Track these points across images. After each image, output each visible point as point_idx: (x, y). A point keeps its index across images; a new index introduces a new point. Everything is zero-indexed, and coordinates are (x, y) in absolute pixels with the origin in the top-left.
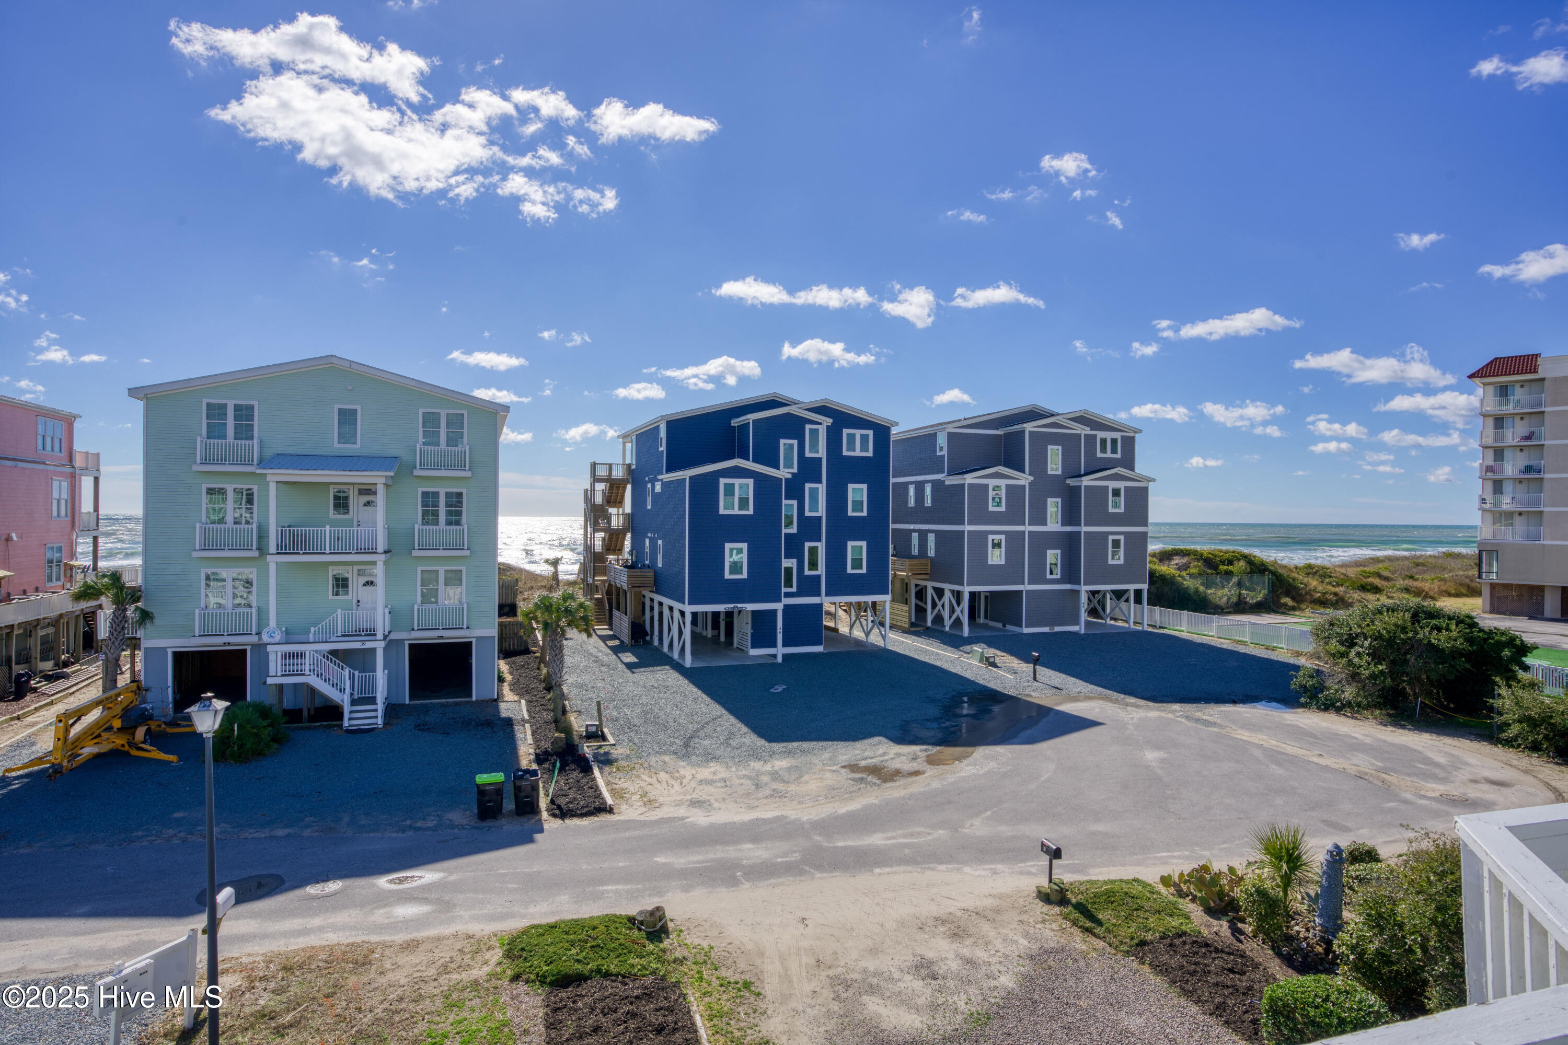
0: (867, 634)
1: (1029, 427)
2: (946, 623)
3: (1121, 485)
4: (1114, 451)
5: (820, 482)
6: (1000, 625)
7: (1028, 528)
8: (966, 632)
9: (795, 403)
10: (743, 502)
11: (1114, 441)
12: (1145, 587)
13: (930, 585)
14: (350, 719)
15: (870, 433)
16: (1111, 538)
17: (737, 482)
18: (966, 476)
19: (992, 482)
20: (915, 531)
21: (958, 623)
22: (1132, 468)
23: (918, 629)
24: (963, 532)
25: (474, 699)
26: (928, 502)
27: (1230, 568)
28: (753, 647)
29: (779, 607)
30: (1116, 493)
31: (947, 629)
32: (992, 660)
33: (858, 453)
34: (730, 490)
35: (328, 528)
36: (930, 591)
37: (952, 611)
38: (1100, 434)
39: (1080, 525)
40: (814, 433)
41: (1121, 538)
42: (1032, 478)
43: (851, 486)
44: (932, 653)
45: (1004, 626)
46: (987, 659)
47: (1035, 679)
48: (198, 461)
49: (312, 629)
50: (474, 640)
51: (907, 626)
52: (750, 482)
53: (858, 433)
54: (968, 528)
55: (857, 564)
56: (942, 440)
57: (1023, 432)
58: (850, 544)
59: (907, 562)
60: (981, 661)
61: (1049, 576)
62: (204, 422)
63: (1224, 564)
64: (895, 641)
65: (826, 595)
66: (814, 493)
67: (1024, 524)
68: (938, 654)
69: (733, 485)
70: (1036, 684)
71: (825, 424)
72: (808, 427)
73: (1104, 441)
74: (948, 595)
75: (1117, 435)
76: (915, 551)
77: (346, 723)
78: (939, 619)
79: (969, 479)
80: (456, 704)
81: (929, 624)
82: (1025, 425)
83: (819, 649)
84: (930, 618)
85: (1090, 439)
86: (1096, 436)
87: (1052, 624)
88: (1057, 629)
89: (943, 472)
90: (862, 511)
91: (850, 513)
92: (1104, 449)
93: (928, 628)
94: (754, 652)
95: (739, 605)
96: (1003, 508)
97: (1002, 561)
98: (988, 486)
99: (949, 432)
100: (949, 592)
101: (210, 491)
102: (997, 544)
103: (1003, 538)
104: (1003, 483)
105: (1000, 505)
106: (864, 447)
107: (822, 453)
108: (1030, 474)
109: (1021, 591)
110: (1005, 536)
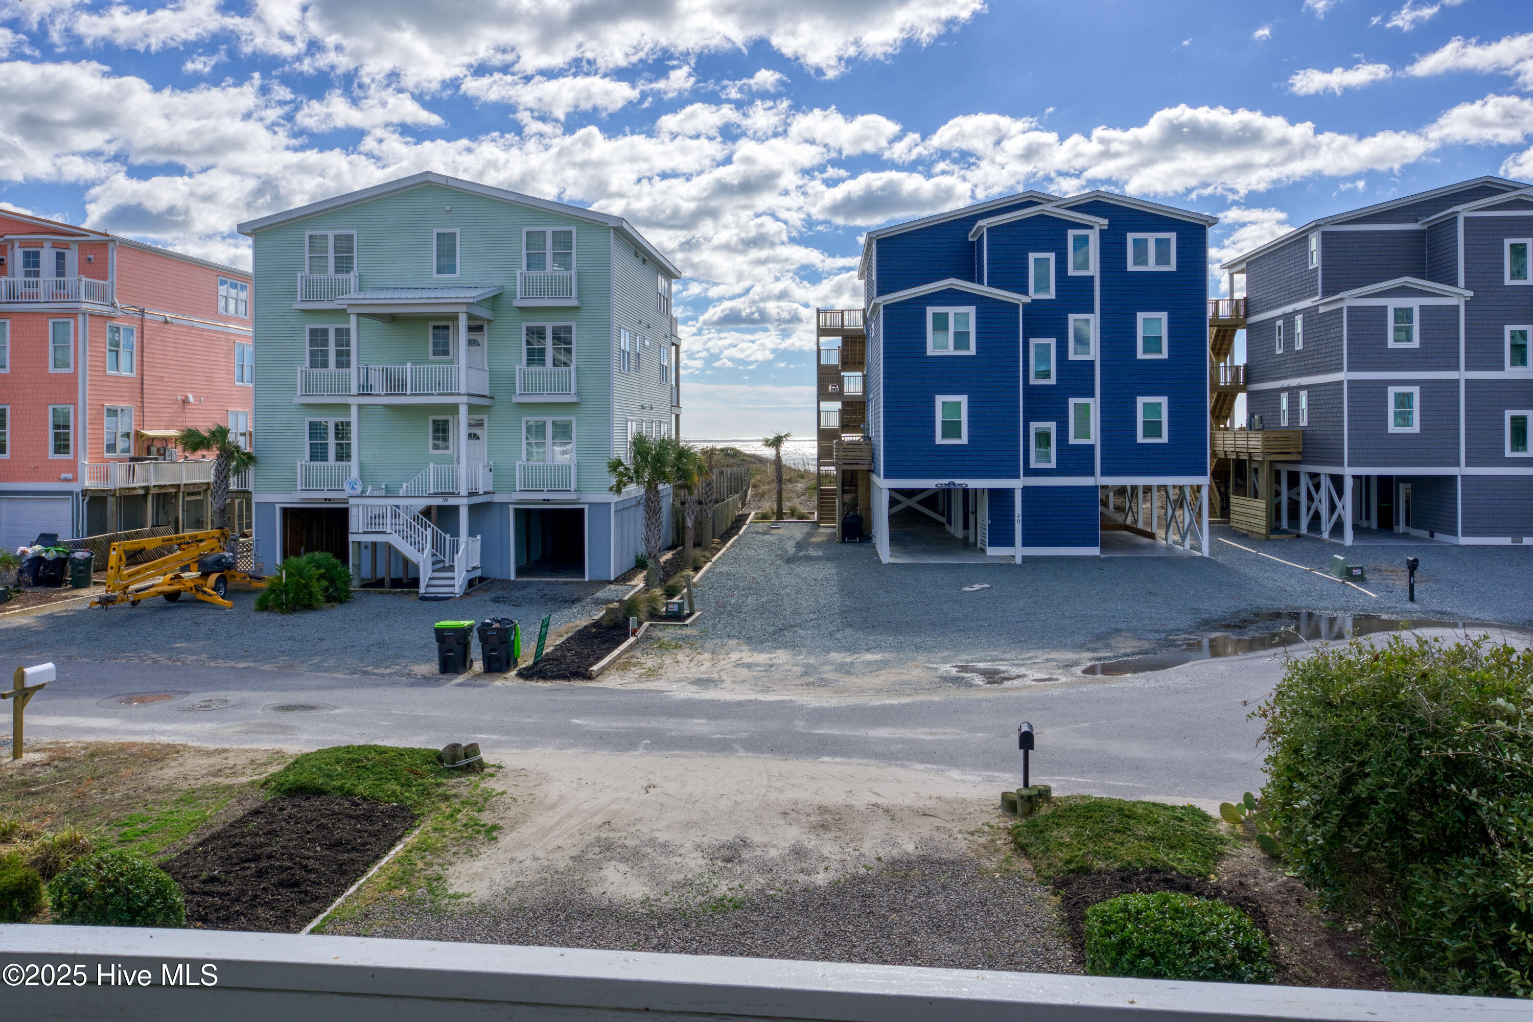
0: (1183, 537)
1: (1464, 211)
2: (1323, 529)
5: (1091, 311)
6: (1426, 534)
7: (1464, 375)
8: (1348, 541)
9: (1049, 200)
10: (961, 339)
13: (1304, 469)
14: (428, 585)
15: (1172, 236)
17: (951, 311)
18: (1342, 295)
19: (1392, 303)
20: (1284, 389)
21: (1339, 526)
23: (1280, 537)
24: (1341, 383)
25: (587, 579)
26: (1299, 346)
28: (991, 545)
29: (1017, 484)
31: (1325, 535)
32: (1358, 572)
33: (1152, 266)
34: (941, 323)
36: (1304, 480)
40: (1082, 242)
42: (1471, 293)
43: (1141, 316)
45: (1432, 535)
46: (1349, 571)
47: (1412, 598)
48: (299, 299)
49: (404, 485)
50: (586, 507)
51: (1263, 532)
52: (971, 310)
53: (1151, 238)
54: (1347, 376)
55: (1153, 429)
56: (1315, 245)
57: (1453, 219)
58: (1141, 401)
59: (1261, 434)
60: (1337, 574)
61: (1509, 454)
62: (307, 256)
65: (1103, 474)
66: (1082, 328)
67: (1457, 368)
69: (946, 315)
71: (1097, 229)
72: (1071, 233)
74: (1325, 483)
76: (1284, 420)
77: (422, 590)
78: (1315, 520)
79: (1350, 299)
80: (566, 583)
81: (1304, 529)
82: (1456, 209)
83: (1094, 552)
84: (1304, 521)
87: (1517, 534)
88: (1528, 541)
89: (1316, 294)
90: (1160, 351)
91: (1140, 355)
93: (1299, 536)
94: (992, 551)
95: (957, 481)
96: (1416, 343)
97: (1416, 428)
98: (1385, 308)
99: (1323, 233)
100: (1328, 479)
101: (313, 332)
102: (1404, 400)
103: (1416, 390)
104: (1414, 303)
105: (1409, 339)
106: (1162, 257)
107: (1094, 269)
108: (1466, 288)
109: (1455, 476)
110: (1418, 388)
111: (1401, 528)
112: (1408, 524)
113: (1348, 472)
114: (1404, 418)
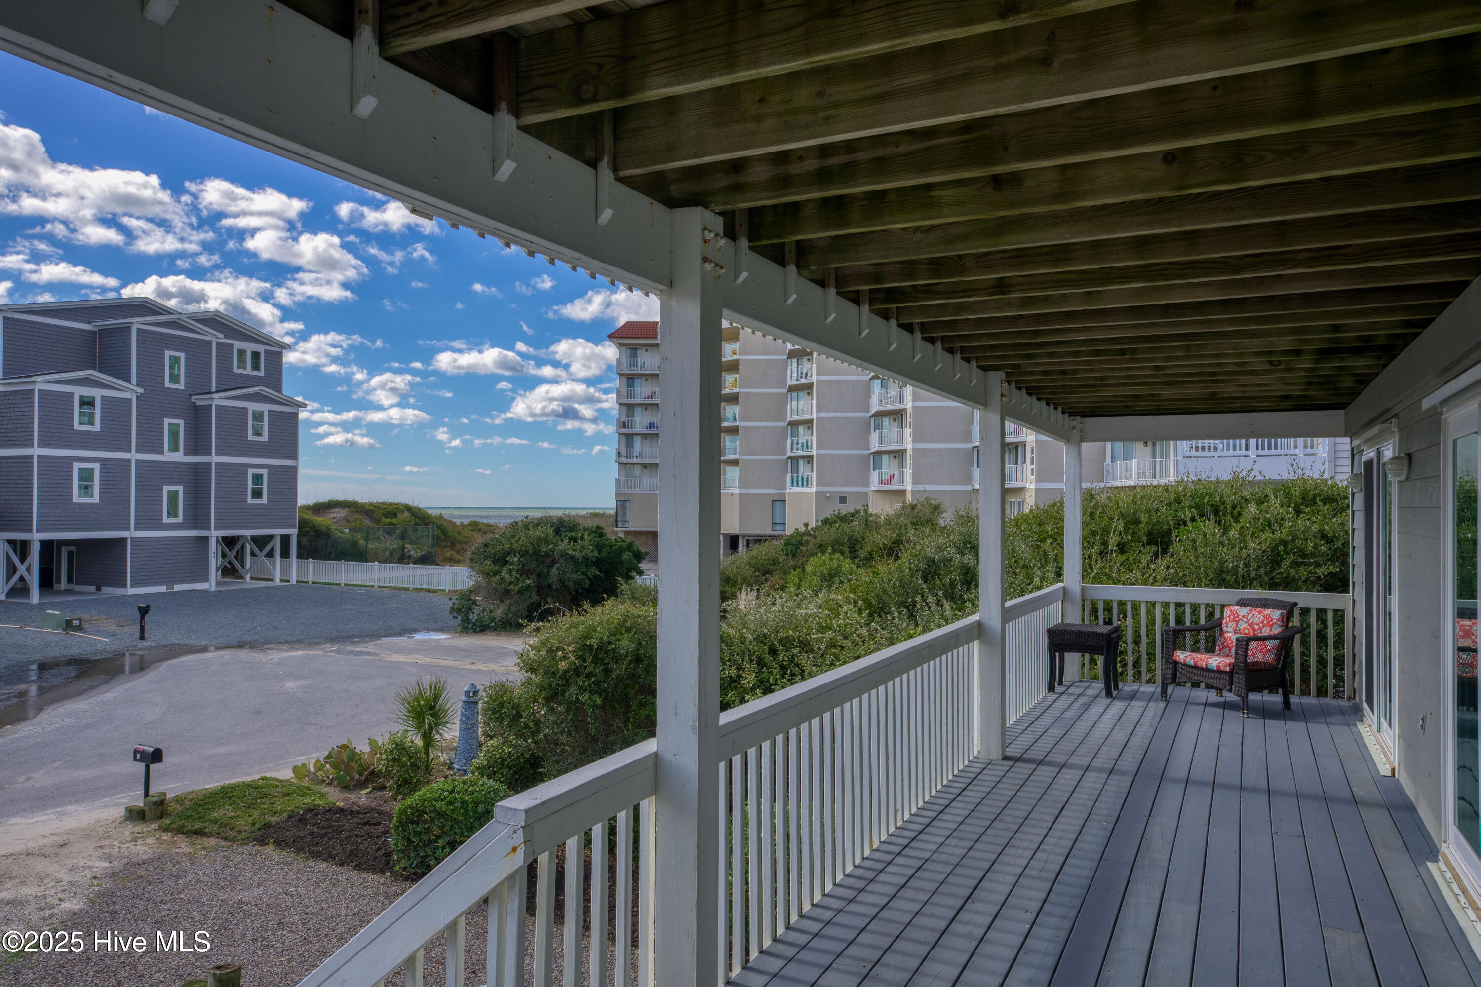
1: (137, 323)
3: (264, 408)
4: (256, 367)
6: (91, 589)
11: (256, 355)
12: (293, 532)
16: (251, 471)
18: (34, 379)
19: (78, 391)
22: (279, 389)
24: (31, 457)
27: (394, 520)
30: (258, 416)
31: (3, 597)
32: (75, 624)
38: (238, 345)
39: (210, 454)
41: (265, 472)
42: (141, 390)
45: (99, 589)
46: (69, 623)
54: (37, 451)
57: (127, 329)
61: (165, 519)
63: (386, 517)
67: (129, 450)
73: (242, 353)
75: (261, 349)
79: (43, 383)
82: (129, 320)
85: (224, 351)
86: (231, 346)
87: (170, 582)
88: (178, 588)
92: (242, 364)
96: (97, 427)
97: (96, 499)
98: (71, 395)
99: (6, 318)
100: (6, 545)
102: (86, 475)
103: (97, 467)
104: (97, 393)
105: (91, 423)
108: (138, 385)
109: (126, 539)
110: (98, 465)
111: (62, 584)
112: (69, 580)
113: (36, 538)
114: (86, 491)
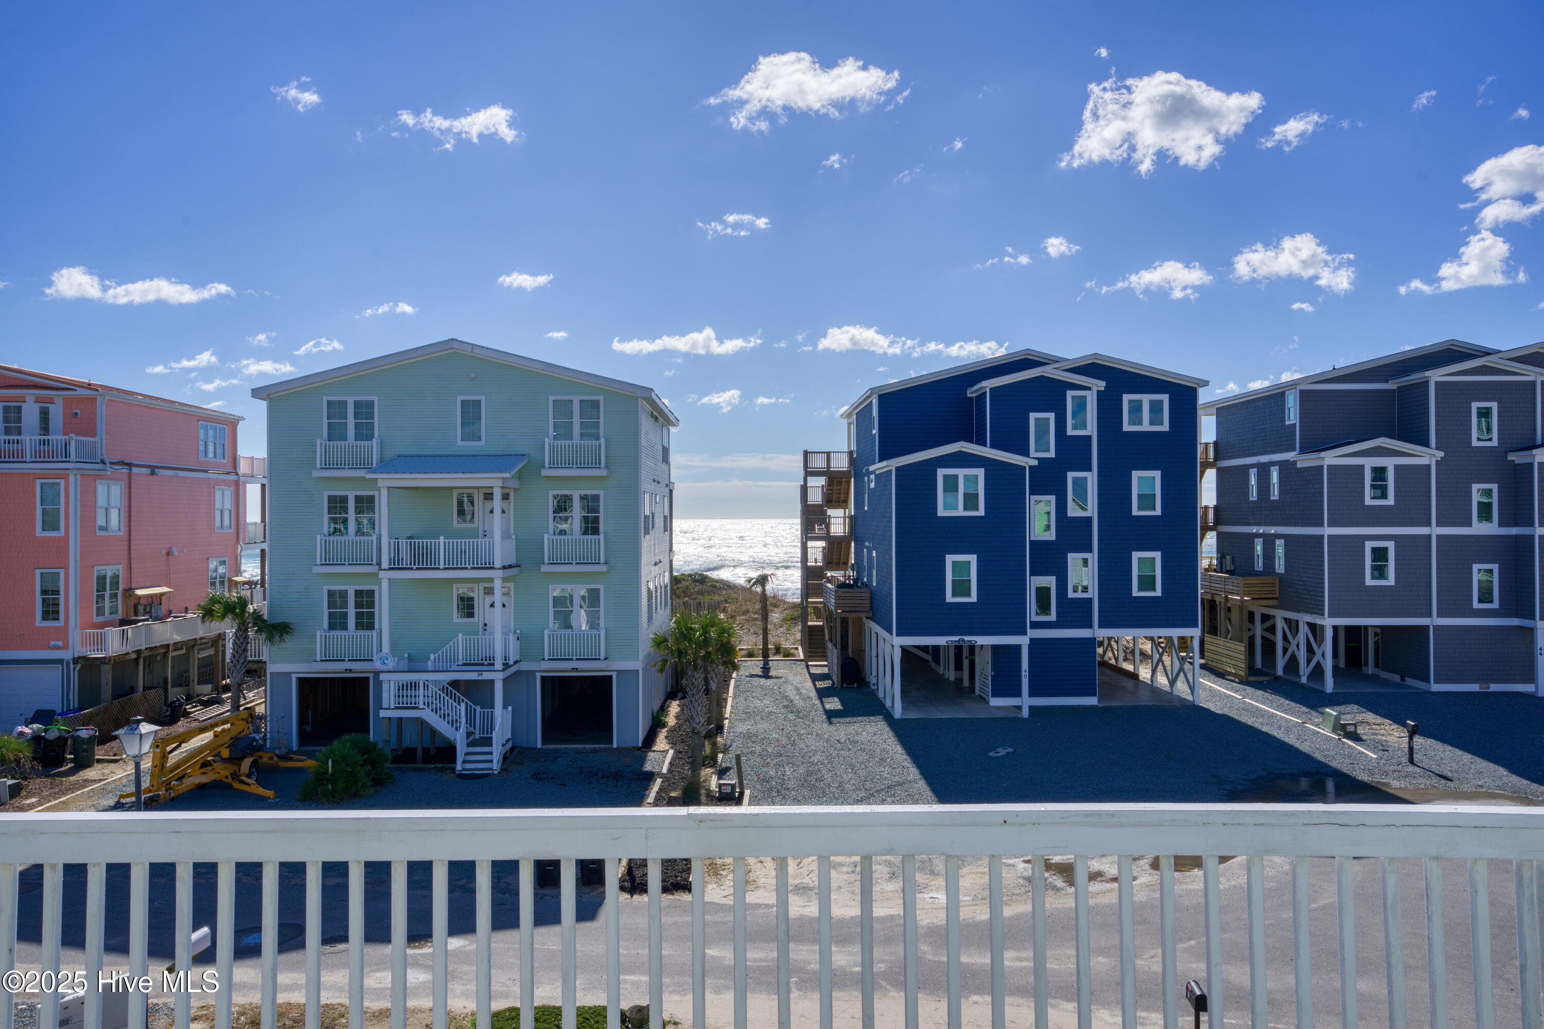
0: (1172, 682)
1: (1436, 376)
2: (1301, 673)
5: (1089, 469)
6: (1396, 678)
7: (1436, 531)
8: (1329, 685)
9: (1052, 361)
10: (970, 500)
13: (1280, 616)
14: (464, 762)
15: (1165, 398)
17: (961, 473)
18: (1323, 454)
19: (1369, 463)
20: (1258, 535)
21: (1318, 672)
23: (1262, 679)
24: (1322, 537)
25: (615, 746)
26: (1275, 494)
28: (994, 695)
29: (1023, 641)
31: (1304, 680)
32: (1351, 729)
33: (1146, 426)
34: (951, 484)
35: (442, 539)
36: (1280, 625)
37: (1310, 651)
39: (1531, 524)
40: (1081, 404)
42: (1441, 454)
43: (1136, 475)
44: (1264, 714)
45: (1403, 679)
46: (1343, 727)
47: (1411, 761)
48: (318, 466)
49: (432, 656)
50: (614, 674)
51: (1243, 673)
52: (980, 473)
53: (1146, 399)
54: (1328, 531)
55: (1147, 582)
56: (1292, 402)
57: (1426, 383)
58: (1136, 555)
59: (1240, 580)
60: (1334, 730)
61: (1476, 605)
62: (325, 422)
64: (1214, 694)
65: (1100, 626)
66: (1080, 485)
67: (1429, 524)
68: (1273, 716)
69: (957, 476)
70: (1411, 769)
71: (1095, 389)
72: (1070, 394)
74: (1304, 629)
76: (1259, 565)
77: (459, 767)
78: (1292, 664)
79: (1331, 458)
80: (594, 751)
81: (1280, 672)
82: (1427, 374)
83: (1092, 701)
84: (1281, 663)
87: (1485, 679)
88: (1494, 687)
89: (1294, 449)
90: (1154, 509)
91: (1135, 512)
93: (1276, 678)
94: (995, 702)
95: (967, 638)
96: (1391, 501)
97: (1391, 581)
98: (1362, 467)
99: (1301, 391)
100: (1306, 626)
101: (331, 499)
102: (1380, 554)
103: (1391, 545)
104: (1389, 463)
105: (1384, 496)
106: (1156, 418)
107: (1091, 429)
108: (1437, 448)
109: (1428, 627)
110: (1393, 543)
111: (1370, 669)
112: (1377, 665)
113: (1328, 622)
114: (1379, 572)
